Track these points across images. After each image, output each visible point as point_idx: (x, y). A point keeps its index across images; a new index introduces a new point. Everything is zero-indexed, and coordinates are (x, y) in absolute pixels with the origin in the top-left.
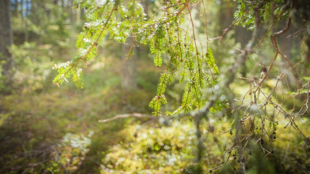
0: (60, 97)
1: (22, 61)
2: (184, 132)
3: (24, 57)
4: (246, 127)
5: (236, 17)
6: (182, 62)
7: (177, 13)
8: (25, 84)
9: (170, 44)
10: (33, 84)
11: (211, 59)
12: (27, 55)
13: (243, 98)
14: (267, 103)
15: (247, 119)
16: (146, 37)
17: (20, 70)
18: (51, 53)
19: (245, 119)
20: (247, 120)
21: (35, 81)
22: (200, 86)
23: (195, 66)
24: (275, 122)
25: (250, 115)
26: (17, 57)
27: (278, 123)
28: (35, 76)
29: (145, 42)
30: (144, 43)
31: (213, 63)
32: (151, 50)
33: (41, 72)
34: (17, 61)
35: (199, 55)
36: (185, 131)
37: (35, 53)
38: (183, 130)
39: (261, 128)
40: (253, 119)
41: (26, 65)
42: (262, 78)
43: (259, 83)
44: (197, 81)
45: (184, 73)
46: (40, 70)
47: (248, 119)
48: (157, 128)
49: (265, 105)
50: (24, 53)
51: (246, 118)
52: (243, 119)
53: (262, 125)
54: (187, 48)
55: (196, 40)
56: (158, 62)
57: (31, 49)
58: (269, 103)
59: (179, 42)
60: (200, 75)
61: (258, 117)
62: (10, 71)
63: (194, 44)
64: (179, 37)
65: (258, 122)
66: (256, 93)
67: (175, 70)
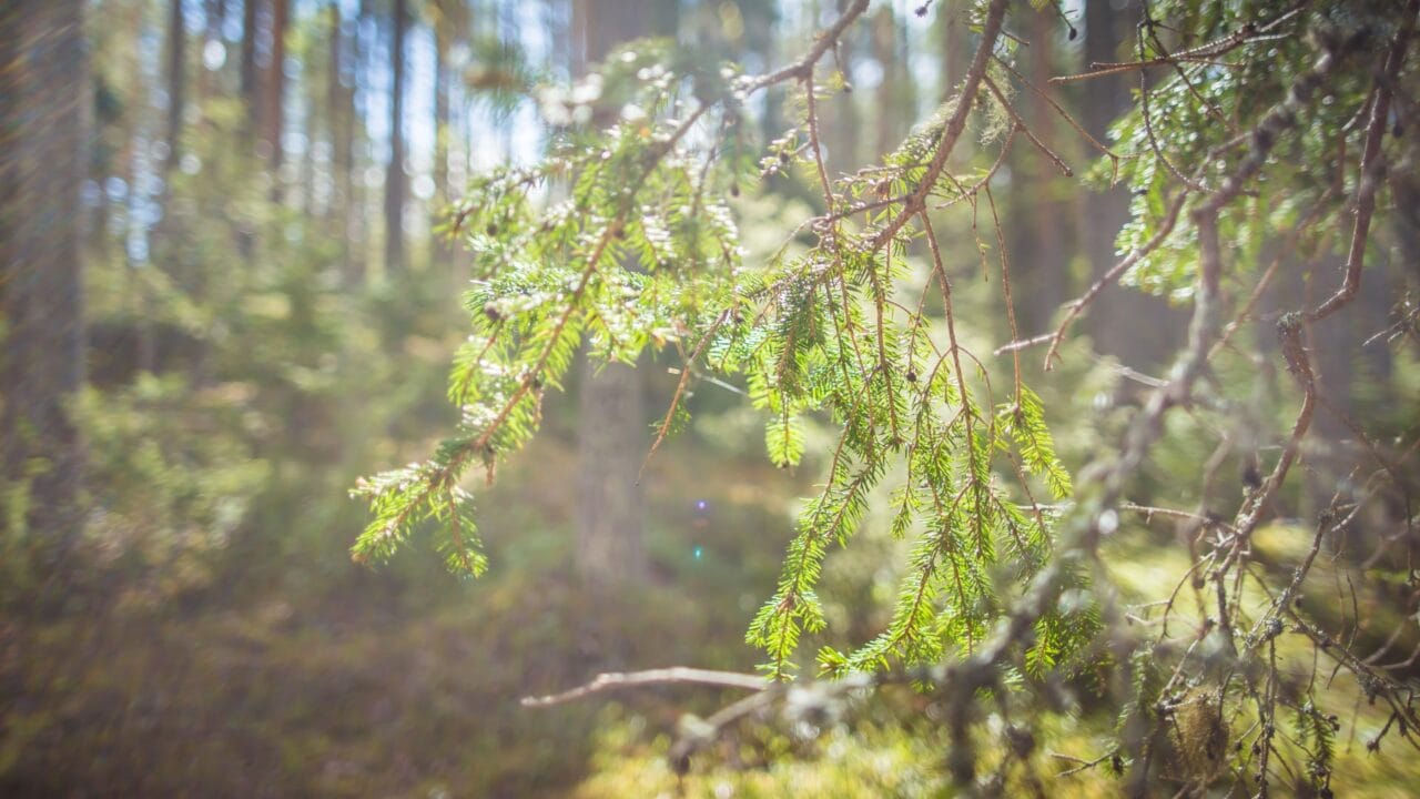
0: (291, 626)
1: (123, 460)
2: (880, 785)
3: (130, 442)
4: (1185, 741)
5: (1128, 252)
6: (898, 448)
7: (874, 240)
8: (133, 566)
9: (845, 369)
10: (168, 567)
11: (1037, 437)
12: (145, 434)
13: (1168, 601)
14: (1279, 628)
15: (1187, 703)
16: (733, 341)
17: (111, 504)
18: (254, 422)
19: (1178, 701)
20: (1189, 705)
21: (177, 552)
22: (979, 555)
23: (956, 466)
24: (1325, 720)
25: (1200, 685)
26: (103, 445)
27: (1337, 722)
28: (180, 527)
29: (730, 362)
30: (726, 366)
31: (1045, 453)
32: (753, 395)
33: (208, 510)
34: (99, 460)
35: (973, 418)
36: (885, 782)
37: (178, 424)
38: (873, 777)
39: (1260, 744)
40: (1217, 703)
41: (141, 477)
42: (1251, 512)
43: (1236, 534)
44: (965, 530)
45: (910, 496)
46: (202, 499)
47: (1192, 699)
48: (746, 768)
49: (1270, 636)
50: (135, 422)
51: (1186, 695)
52: (1172, 702)
53: (1263, 734)
54: (922, 390)
55: (960, 353)
56: (785, 447)
57: (162, 406)
58: (1287, 630)
59: (883, 361)
60: (978, 502)
61: (1241, 694)
62: (65, 509)
63: (953, 370)
64: (885, 340)
65: (1243, 715)
66: (1227, 577)
67: (868, 482)
